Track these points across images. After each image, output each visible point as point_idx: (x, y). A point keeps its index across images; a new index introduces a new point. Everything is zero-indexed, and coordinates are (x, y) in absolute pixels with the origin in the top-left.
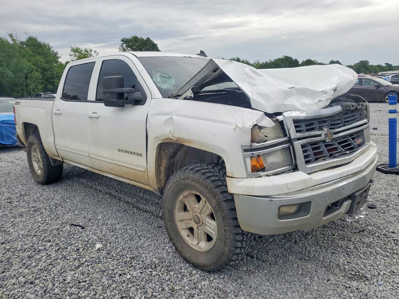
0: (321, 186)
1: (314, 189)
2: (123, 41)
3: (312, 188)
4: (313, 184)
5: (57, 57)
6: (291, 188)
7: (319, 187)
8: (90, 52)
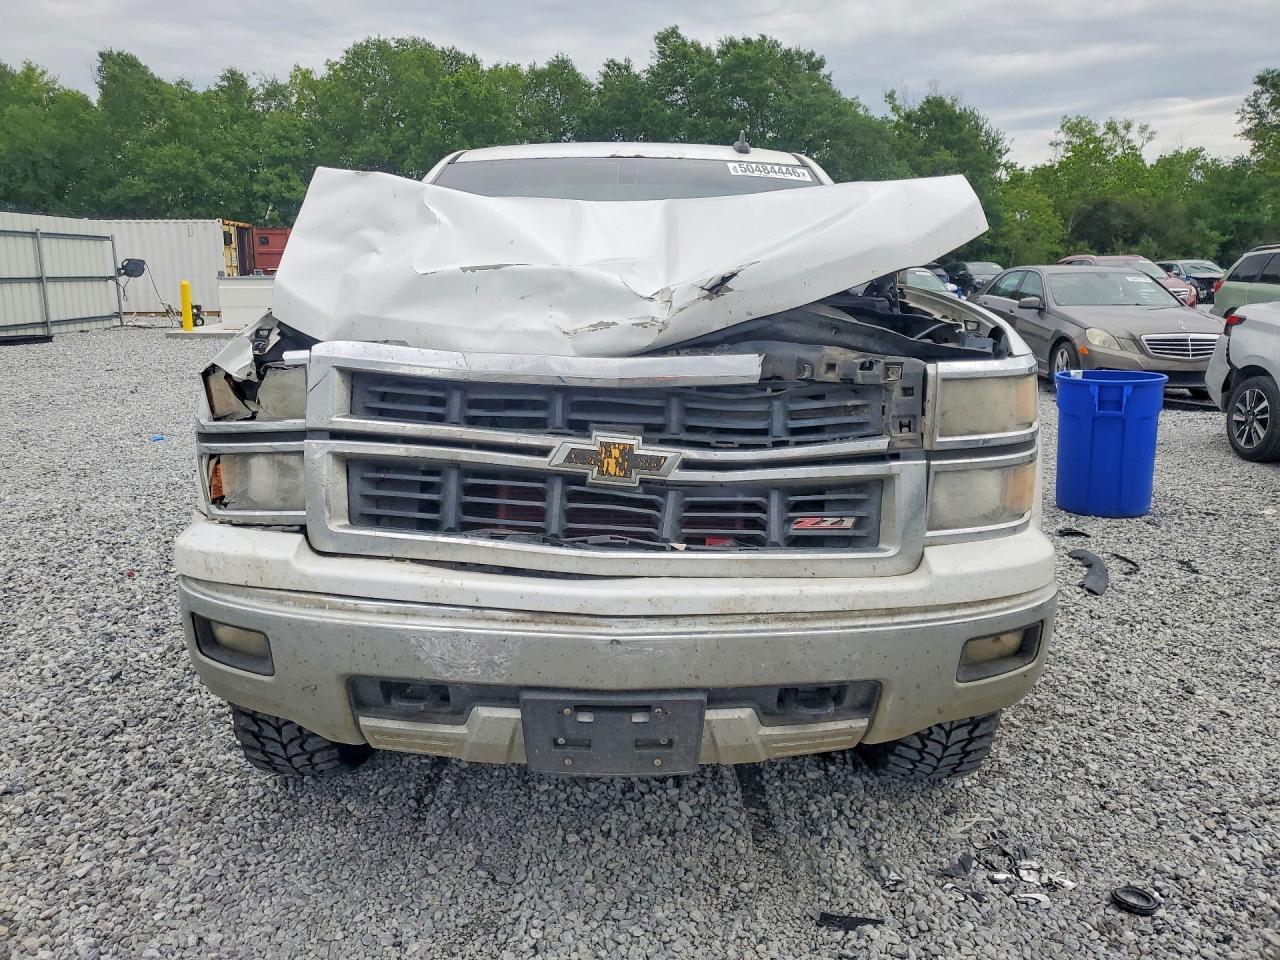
0: (320, 600)
1: (289, 599)
2: (1262, 81)
3: (283, 593)
4: (292, 582)
5: (999, 151)
6: (214, 571)
7: (311, 602)
8: (1122, 132)
